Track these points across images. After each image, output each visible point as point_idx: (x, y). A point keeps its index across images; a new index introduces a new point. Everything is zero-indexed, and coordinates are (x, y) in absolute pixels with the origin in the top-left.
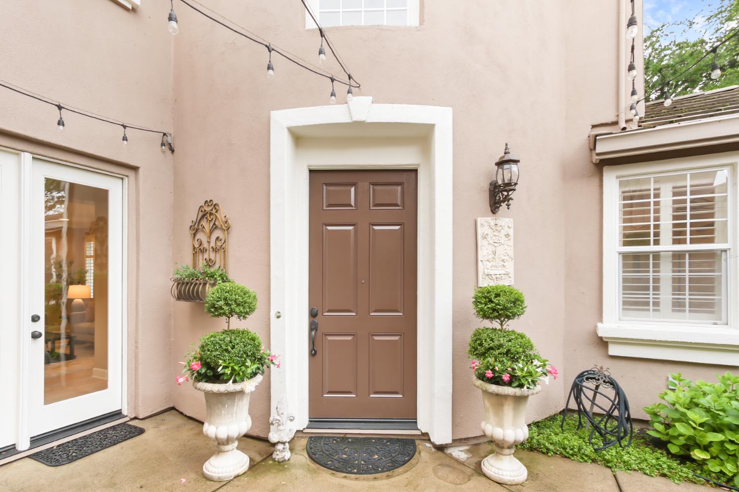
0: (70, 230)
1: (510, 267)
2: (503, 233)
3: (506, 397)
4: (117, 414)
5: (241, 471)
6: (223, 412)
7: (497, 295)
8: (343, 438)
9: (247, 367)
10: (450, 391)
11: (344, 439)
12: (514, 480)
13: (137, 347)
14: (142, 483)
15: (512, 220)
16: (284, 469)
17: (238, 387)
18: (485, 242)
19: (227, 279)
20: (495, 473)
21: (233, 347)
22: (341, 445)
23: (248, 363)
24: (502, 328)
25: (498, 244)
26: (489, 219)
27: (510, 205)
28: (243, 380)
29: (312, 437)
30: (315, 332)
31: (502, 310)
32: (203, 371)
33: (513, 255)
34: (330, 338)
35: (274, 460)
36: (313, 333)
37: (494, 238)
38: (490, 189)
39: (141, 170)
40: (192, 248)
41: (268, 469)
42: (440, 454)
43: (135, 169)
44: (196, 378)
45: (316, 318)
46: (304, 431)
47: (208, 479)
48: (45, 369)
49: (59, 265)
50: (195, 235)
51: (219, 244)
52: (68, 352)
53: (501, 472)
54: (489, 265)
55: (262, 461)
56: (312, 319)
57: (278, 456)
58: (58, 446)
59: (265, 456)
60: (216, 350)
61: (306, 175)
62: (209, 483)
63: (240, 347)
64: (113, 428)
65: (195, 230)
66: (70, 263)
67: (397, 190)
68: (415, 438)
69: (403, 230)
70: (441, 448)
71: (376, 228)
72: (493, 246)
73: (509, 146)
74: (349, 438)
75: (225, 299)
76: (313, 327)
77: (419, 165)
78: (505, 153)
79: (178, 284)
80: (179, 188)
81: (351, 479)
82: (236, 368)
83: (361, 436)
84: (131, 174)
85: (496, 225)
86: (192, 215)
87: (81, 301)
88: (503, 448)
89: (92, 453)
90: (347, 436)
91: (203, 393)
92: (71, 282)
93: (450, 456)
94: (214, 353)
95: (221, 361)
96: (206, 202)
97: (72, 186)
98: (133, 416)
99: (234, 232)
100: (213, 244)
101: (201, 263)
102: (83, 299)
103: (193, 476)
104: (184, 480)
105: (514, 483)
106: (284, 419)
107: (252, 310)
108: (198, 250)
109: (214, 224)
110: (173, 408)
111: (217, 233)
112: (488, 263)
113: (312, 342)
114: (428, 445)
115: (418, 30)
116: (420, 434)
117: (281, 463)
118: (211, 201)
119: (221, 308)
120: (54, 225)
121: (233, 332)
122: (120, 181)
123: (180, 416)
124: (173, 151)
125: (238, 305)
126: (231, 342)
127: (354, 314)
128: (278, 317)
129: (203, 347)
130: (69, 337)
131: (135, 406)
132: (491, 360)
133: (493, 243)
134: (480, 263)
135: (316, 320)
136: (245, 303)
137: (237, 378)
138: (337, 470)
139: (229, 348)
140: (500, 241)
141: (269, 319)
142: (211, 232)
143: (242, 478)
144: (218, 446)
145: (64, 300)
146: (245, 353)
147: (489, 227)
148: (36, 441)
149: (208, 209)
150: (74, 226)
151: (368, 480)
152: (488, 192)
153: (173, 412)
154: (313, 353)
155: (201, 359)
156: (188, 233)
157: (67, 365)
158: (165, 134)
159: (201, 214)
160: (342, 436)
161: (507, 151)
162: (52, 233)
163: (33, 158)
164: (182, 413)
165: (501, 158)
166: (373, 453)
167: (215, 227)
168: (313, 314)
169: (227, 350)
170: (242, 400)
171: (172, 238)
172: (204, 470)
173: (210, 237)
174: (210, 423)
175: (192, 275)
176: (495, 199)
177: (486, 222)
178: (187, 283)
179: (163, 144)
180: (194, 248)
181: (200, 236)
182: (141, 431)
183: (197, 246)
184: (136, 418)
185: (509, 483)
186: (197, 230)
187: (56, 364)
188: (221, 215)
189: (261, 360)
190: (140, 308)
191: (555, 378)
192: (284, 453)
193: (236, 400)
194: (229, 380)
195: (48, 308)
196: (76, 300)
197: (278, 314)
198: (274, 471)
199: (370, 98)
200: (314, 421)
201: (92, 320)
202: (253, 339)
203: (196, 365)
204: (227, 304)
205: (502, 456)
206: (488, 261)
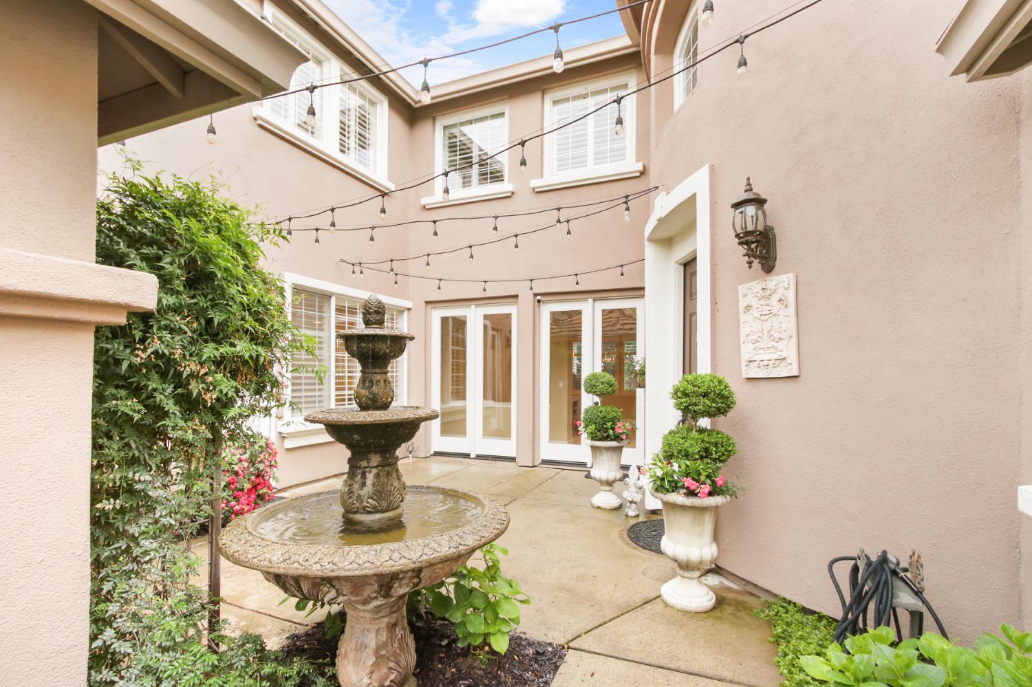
1: (788, 348)
2: (775, 298)
15: (791, 275)
18: (748, 317)
25: (768, 317)
26: (753, 283)
33: (794, 329)
37: (761, 309)
54: (751, 347)
61: (675, 272)
72: (760, 321)
85: (765, 289)
106: (631, 483)
133: (760, 316)
134: (742, 346)
140: (771, 312)
147: (753, 296)
161: (748, 187)
163: (594, 300)
206: (751, 342)
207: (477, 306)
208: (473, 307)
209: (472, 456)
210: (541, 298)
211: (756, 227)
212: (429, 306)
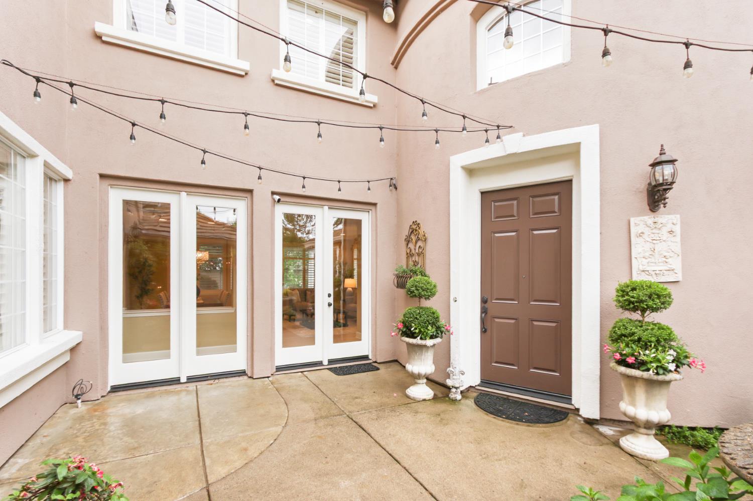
0: (345, 240)
1: (676, 263)
2: (665, 230)
3: (635, 378)
4: (366, 357)
5: (427, 397)
6: (416, 357)
7: (634, 289)
8: (505, 398)
9: (428, 330)
10: (598, 373)
11: (507, 399)
12: (645, 455)
13: (376, 317)
14: (375, 391)
15: (678, 216)
16: (455, 404)
17: (423, 342)
18: (640, 240)
19: (424, 274)
20: (628, 446)
21: (420, 317)
22: (501, 401)
23: (430, 328)
24: (643, 320)
25: (658, 241)
26: (646, 218)
27: (666, 203)
28: (426, 339)
29: (481, 393)
30: (485, 315)
31: (637, 302)
32: (404, 330)
33: (680, 251)
34: (497, 320)
35: (449, 398)
36: (483, 315)
37: (653, 235)
38: (647, 189)
39: (378, 206)
40: (406, 253)
41: (445, 402)
42: (588, 426)
43: (375, 205)
44: (401, 334)
45: (487, 304)
46: (477, 388)
47: (408, 397)
48: (334, 330)
49: (340, 264)
50: (407, 245)
51: (420, 250)
52: (344, 322)
53: (633, 446)
54: (645, 261)
55: (442, 397)
56: (483, 305)
57: (452, 396)
58: (339, 367)
59: (445, 395)
60: (411, 318)
61: (478, 197)
62: (408, 399)
63: (424, 317)
64: (364, 364)
65: (408, 241)
66: (345, 264)
67: (554, 199)
68: (569, 411)
69: (559, 233)
70: (590, 422)
71: (535, 232)
72: (652, 244)
73: (665, 147)
74: (510, 400)
75: (416, 286)
76: (484, 311)
77: (572, 176)
78: (661, 154)
79: (397, 277)
80: (399, 213)
81: (499, 420)
82: (422, 330)
83: (520, 400)
84: (372, 208)
85: (655, 223)
86: (406, 232)
87: (351, 289)
88: (639, 427)
89: (354, 373)
90: (510, 398)
91: (405, 344)
92: (346, 277)
93: (597, 431)
94: (410, 319)
95: (413, 325)
96: (413, 222)
97: (346, 220)
98: (374, 360)
99: (429, 242)
100: (417, 251)
101: (411, 263)
102: (352, 288)
103: (400, 394)
104: (395, 395)
105: (646, 458)
106: (457, 371)
107: (433, 294)
108: (409, 255)
109: (418, 237)
110: (396, 361)
111: (420, 243)
112: (644, 260)
113: (483, 322)
114: (579, 418)
115: (566, 66)
116: (574, 408)
117: (454, 401)
118: (416, 221)
119: (413, 292)
120: (338, 238)
121: (422, 308)
122: (368, 213)
123: (400, 366)
124: (396, 188)
125: (423, 290)
126: (419, 313)
127: (516, 302)
128: (456, 301)
129: (404, 315)
130: (344, 312)
131: (375, 355)
132: (623, 345)
133: (651, 241)
134: (634, 260)
135: (486, 305)
136: (428, 289)
137: (423, 336)
138: (491, 413)
139: (418, 317)
140: (661, 238)
141: (449, 302)
142: (416, 243)
143: (427, 402)
144: (414, 378)
145: (342, 287)
146: (428, 321)
147: (645, 226)
148: (331, 362)
149: (414, 227)
150: (347, 238)
151: (510, 423)
152: (646, 192)
153: (397, 363)
154: (484, 331)
155: (403, 323)
156: (404, 243)
157: (343, 330)
158: (391, 179)
159: (411, 230)
160: (505, 397)
161: (663, 152)
162: (337, 243)
163: (329, 208)
164: (401, 364)
165: (656, 159)
166: (525, 412)
167: (418, 239)
168: (484, 301)
169: (416, 318)
170: (428, 352)
171: (396, 247)
172: (407, 392)
173: (415, 246)
174: (409, 364)
175: (404, 271)
176: (655, 198)
177: (642, 222)
178: (402, 277)
179: (390, 186)
180: (407, 254)
181: (411, 245)
182: (378, 369)
183: (408, 252)
184: (376, 362)
185: (640, 456)
186: (409, 241)
187: (339, 329)
188: (421, 231)
189: (438, 328)
190: (378, 292)
191: (702, 372)
192: (456, 395)
193: (424, 351)
194: (418, 336)
195: (335, 292)
196: (349, 289)
197: (455, 299)
198: (448, 403)
199: (521, 134)
200: (484, 382)
201: (356, 303)
202: (433, 313)
203: (401, 327)
204: (417, 290)
205: (639, 434)
206: (644, 258)
207: (189, 193)
208: (184, 194)
209: (183, 380)
210: (282, 197)
211: (673, 180)
212: (107, 182)
